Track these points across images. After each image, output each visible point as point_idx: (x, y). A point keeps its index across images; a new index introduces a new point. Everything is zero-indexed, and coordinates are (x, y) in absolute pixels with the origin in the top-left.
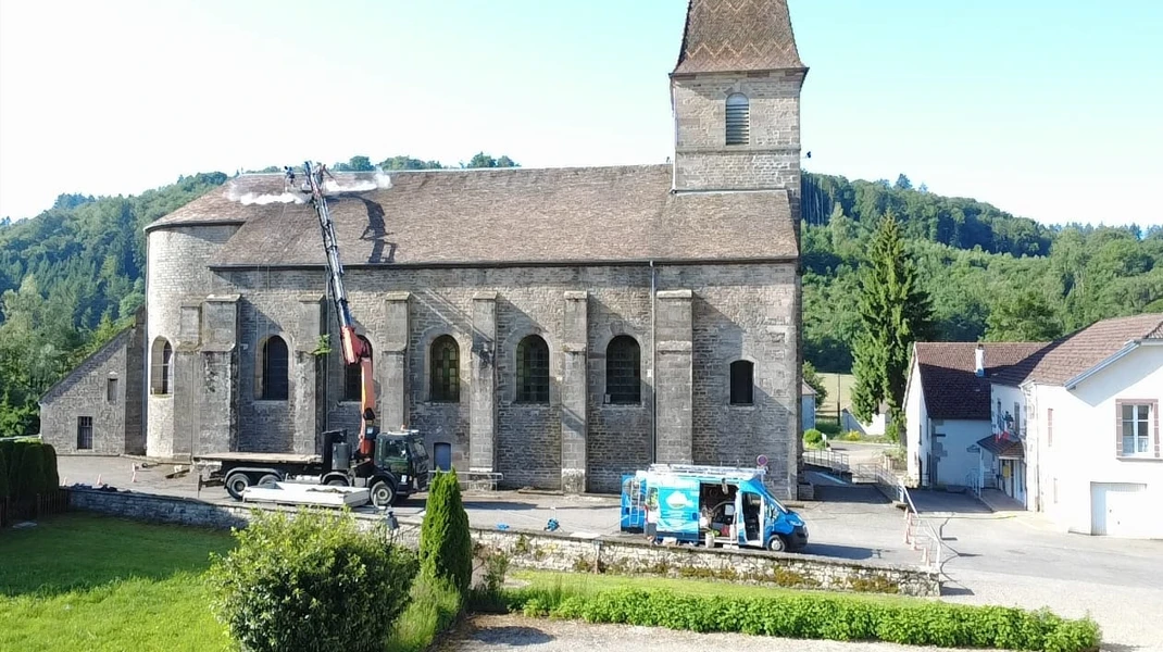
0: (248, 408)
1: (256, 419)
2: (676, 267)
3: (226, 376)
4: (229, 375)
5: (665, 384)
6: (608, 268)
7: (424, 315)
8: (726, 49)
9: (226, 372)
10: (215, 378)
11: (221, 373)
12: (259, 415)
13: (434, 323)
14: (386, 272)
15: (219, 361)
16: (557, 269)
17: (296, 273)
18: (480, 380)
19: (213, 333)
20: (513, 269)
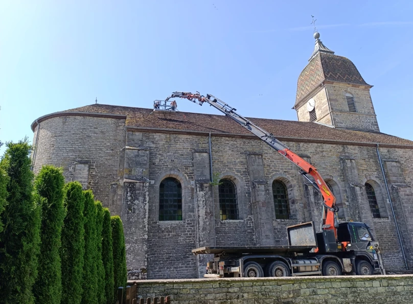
0: (154, 227)
1: (160, 235)
2: (385, 148)
3: (145, 200)
4: (147, 199)
5: (405, 205)
6: (357, 147)
7: (269, 166)
8: (339, 76)
9: (145, 198)
10: (136, 202)
11: (141, 198)
12: (163, 231)
13: (276, 171)
14: (244, 140)
15: (139, 189)
16: (334, 146)
17: (188, 137)
18: (315, 203)
19: (130, 171)
20: (313, 144)
